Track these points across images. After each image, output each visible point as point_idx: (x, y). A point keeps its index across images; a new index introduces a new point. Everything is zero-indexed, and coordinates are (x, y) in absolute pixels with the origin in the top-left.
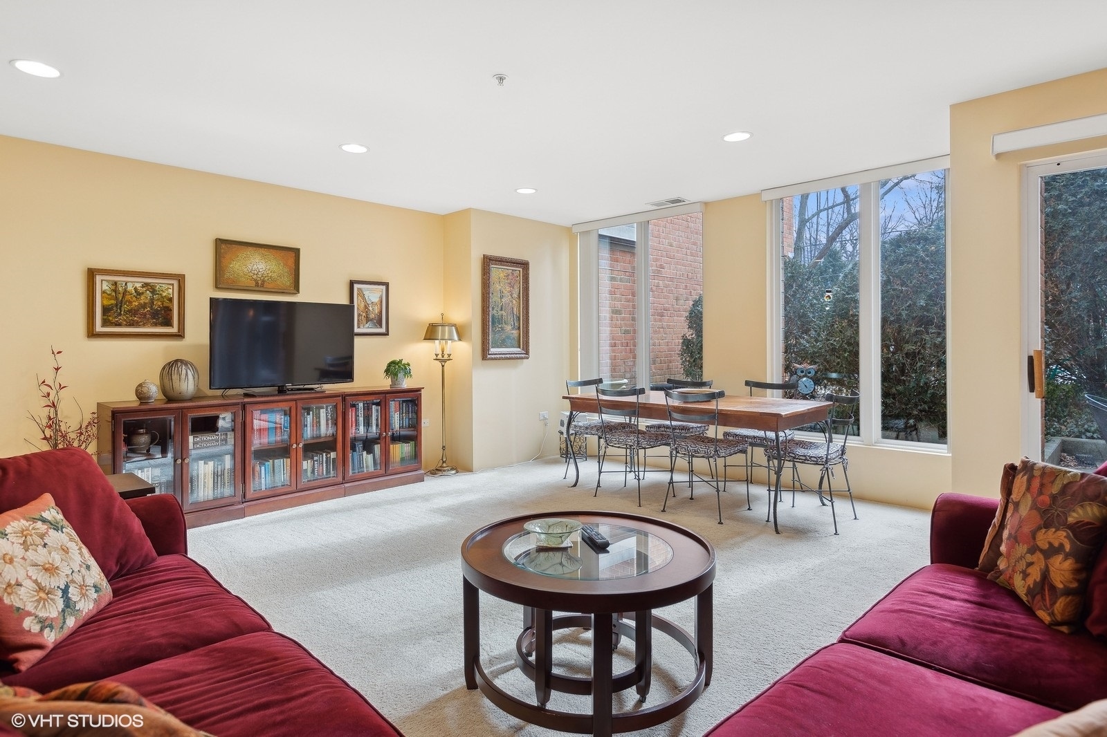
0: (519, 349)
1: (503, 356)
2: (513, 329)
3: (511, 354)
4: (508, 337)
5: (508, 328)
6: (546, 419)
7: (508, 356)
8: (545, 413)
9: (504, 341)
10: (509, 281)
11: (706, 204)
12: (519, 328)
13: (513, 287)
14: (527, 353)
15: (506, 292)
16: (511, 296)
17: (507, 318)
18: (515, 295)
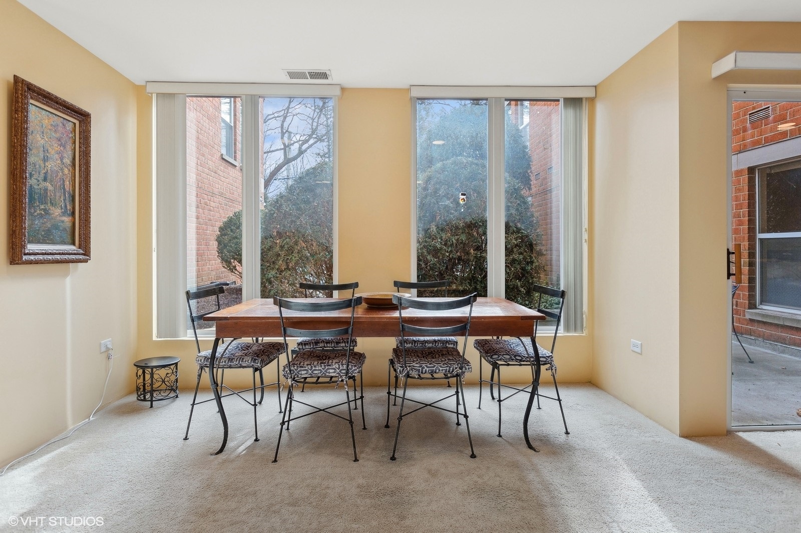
0: (73, 247)
1: (50, 257)
2: (64, 214)
3: (63, 254)
4: (56, 227)
5: (56, 212)
6: (108, 349)
7: (58, 257)
8: (107, 341)
9: (48, 232)
10: (58, 135)
11: (343, 89)
12: (73, 213)
13: (65, 148)
14: (87, 253)
15: (53, 152)
16: (62, 160)
17: (55, 196)
18: (68, 161)
